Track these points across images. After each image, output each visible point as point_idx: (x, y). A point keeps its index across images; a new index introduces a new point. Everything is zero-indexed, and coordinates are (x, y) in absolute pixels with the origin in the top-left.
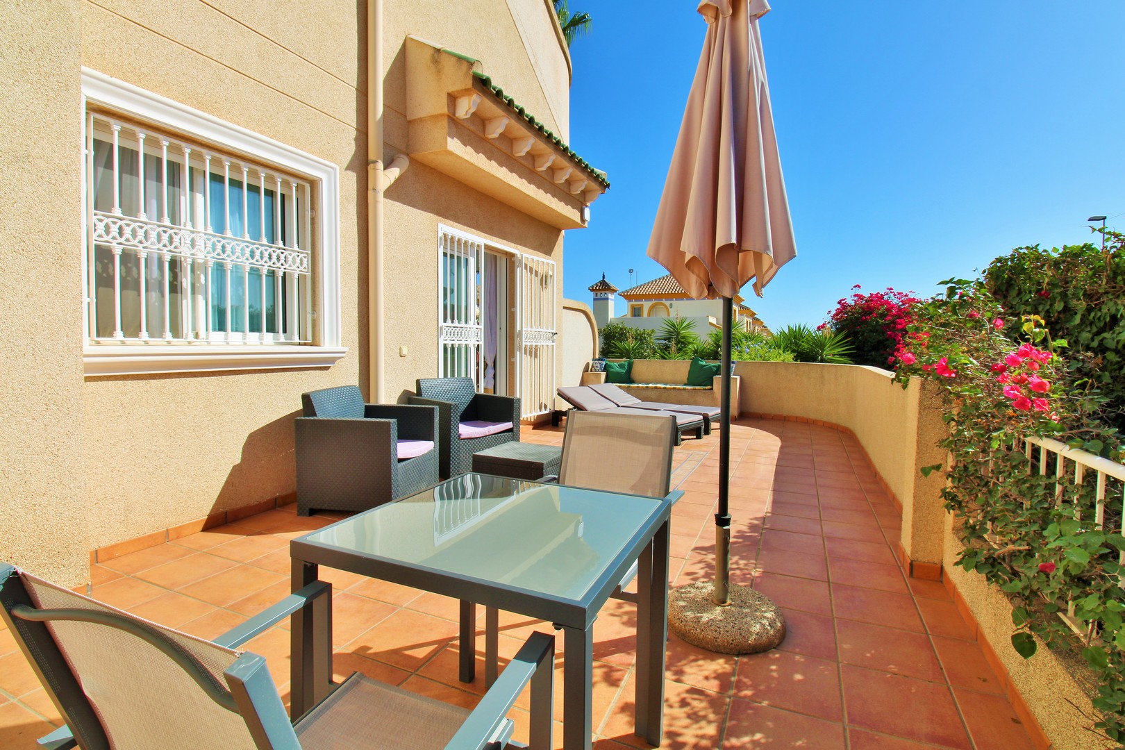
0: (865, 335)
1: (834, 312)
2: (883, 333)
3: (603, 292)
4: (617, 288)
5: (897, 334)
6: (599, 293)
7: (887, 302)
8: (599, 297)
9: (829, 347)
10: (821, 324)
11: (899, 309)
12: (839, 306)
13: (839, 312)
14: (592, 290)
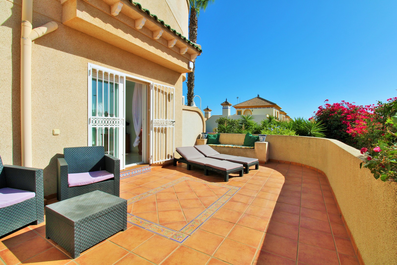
0: (332, 122)
1: (316, 112)
2: (340, 122)
3: (226, 106)
4: (232, 104)
5: (347, 122)
6: (224, 106)
7: (342, 107)
8: (224, 107)
9: (314, 128)
10: (311, 117)
11: (348, 111)
12: (319, 109)
13: (319, 112)
14: (222, 105)
